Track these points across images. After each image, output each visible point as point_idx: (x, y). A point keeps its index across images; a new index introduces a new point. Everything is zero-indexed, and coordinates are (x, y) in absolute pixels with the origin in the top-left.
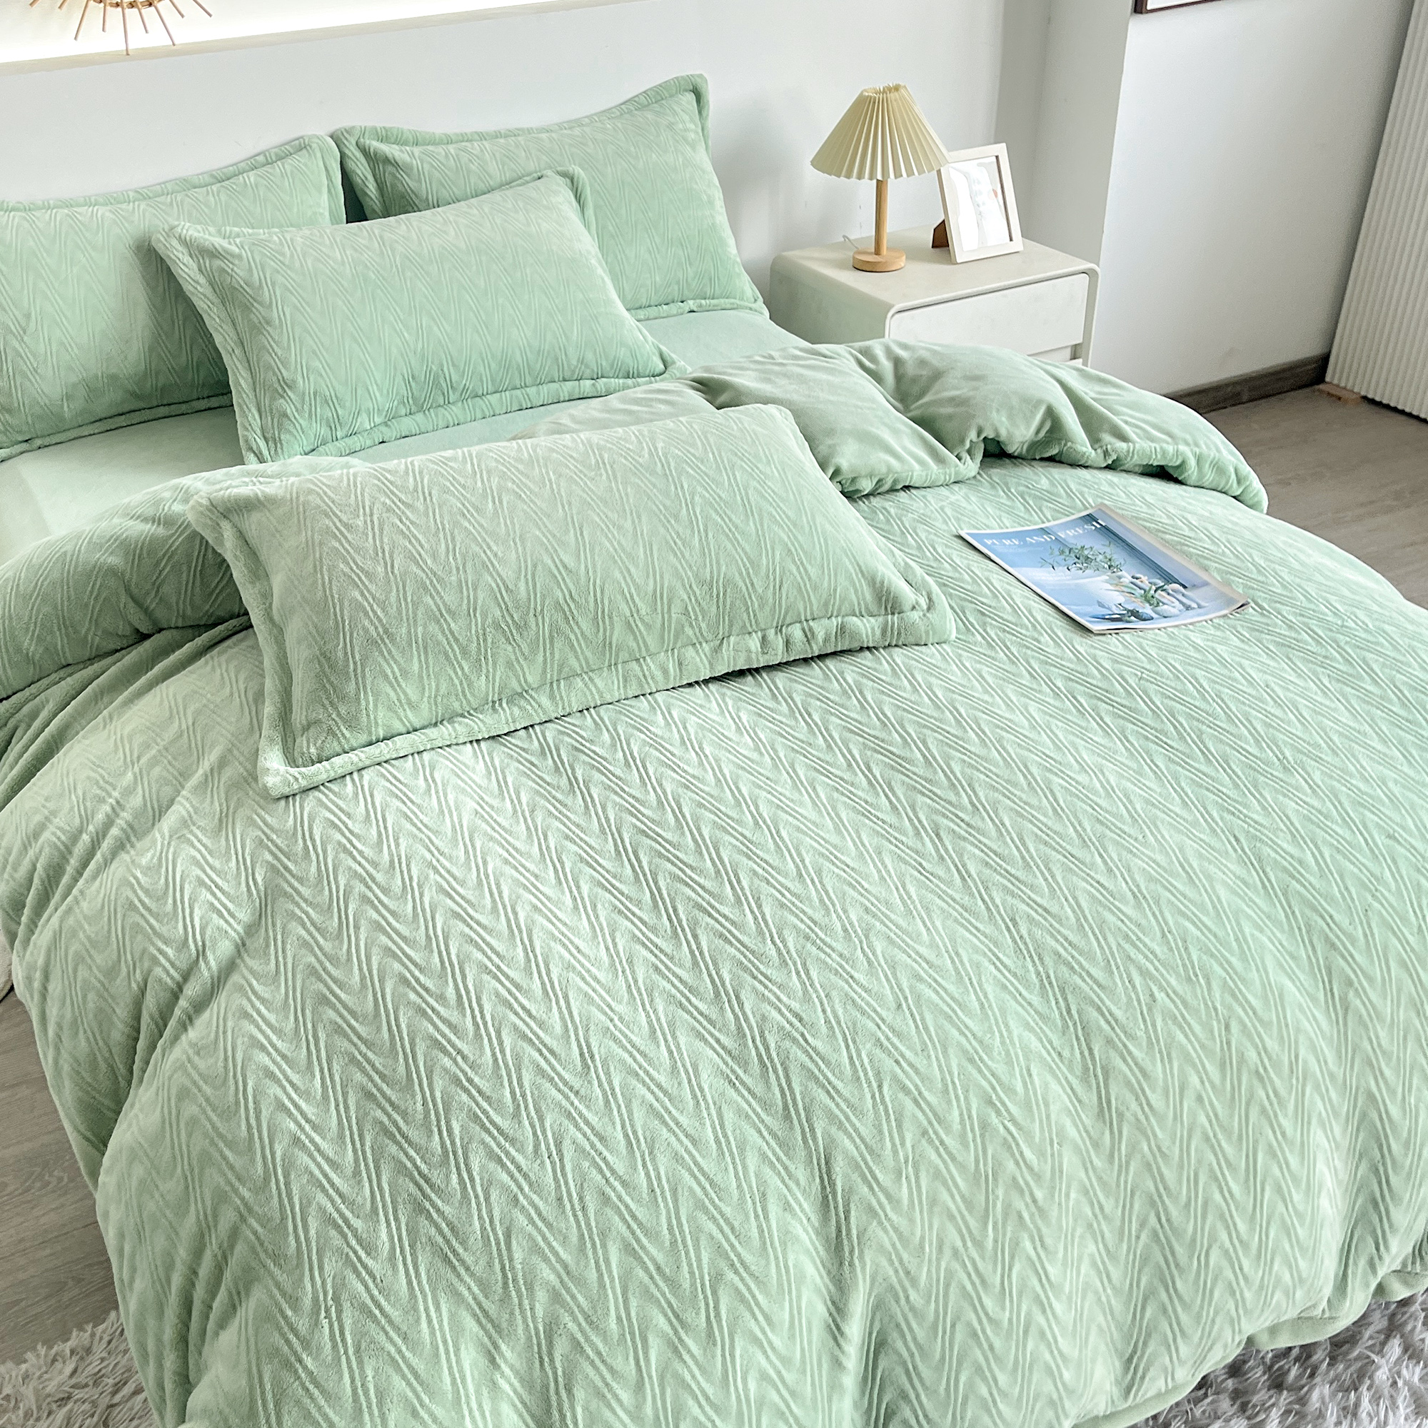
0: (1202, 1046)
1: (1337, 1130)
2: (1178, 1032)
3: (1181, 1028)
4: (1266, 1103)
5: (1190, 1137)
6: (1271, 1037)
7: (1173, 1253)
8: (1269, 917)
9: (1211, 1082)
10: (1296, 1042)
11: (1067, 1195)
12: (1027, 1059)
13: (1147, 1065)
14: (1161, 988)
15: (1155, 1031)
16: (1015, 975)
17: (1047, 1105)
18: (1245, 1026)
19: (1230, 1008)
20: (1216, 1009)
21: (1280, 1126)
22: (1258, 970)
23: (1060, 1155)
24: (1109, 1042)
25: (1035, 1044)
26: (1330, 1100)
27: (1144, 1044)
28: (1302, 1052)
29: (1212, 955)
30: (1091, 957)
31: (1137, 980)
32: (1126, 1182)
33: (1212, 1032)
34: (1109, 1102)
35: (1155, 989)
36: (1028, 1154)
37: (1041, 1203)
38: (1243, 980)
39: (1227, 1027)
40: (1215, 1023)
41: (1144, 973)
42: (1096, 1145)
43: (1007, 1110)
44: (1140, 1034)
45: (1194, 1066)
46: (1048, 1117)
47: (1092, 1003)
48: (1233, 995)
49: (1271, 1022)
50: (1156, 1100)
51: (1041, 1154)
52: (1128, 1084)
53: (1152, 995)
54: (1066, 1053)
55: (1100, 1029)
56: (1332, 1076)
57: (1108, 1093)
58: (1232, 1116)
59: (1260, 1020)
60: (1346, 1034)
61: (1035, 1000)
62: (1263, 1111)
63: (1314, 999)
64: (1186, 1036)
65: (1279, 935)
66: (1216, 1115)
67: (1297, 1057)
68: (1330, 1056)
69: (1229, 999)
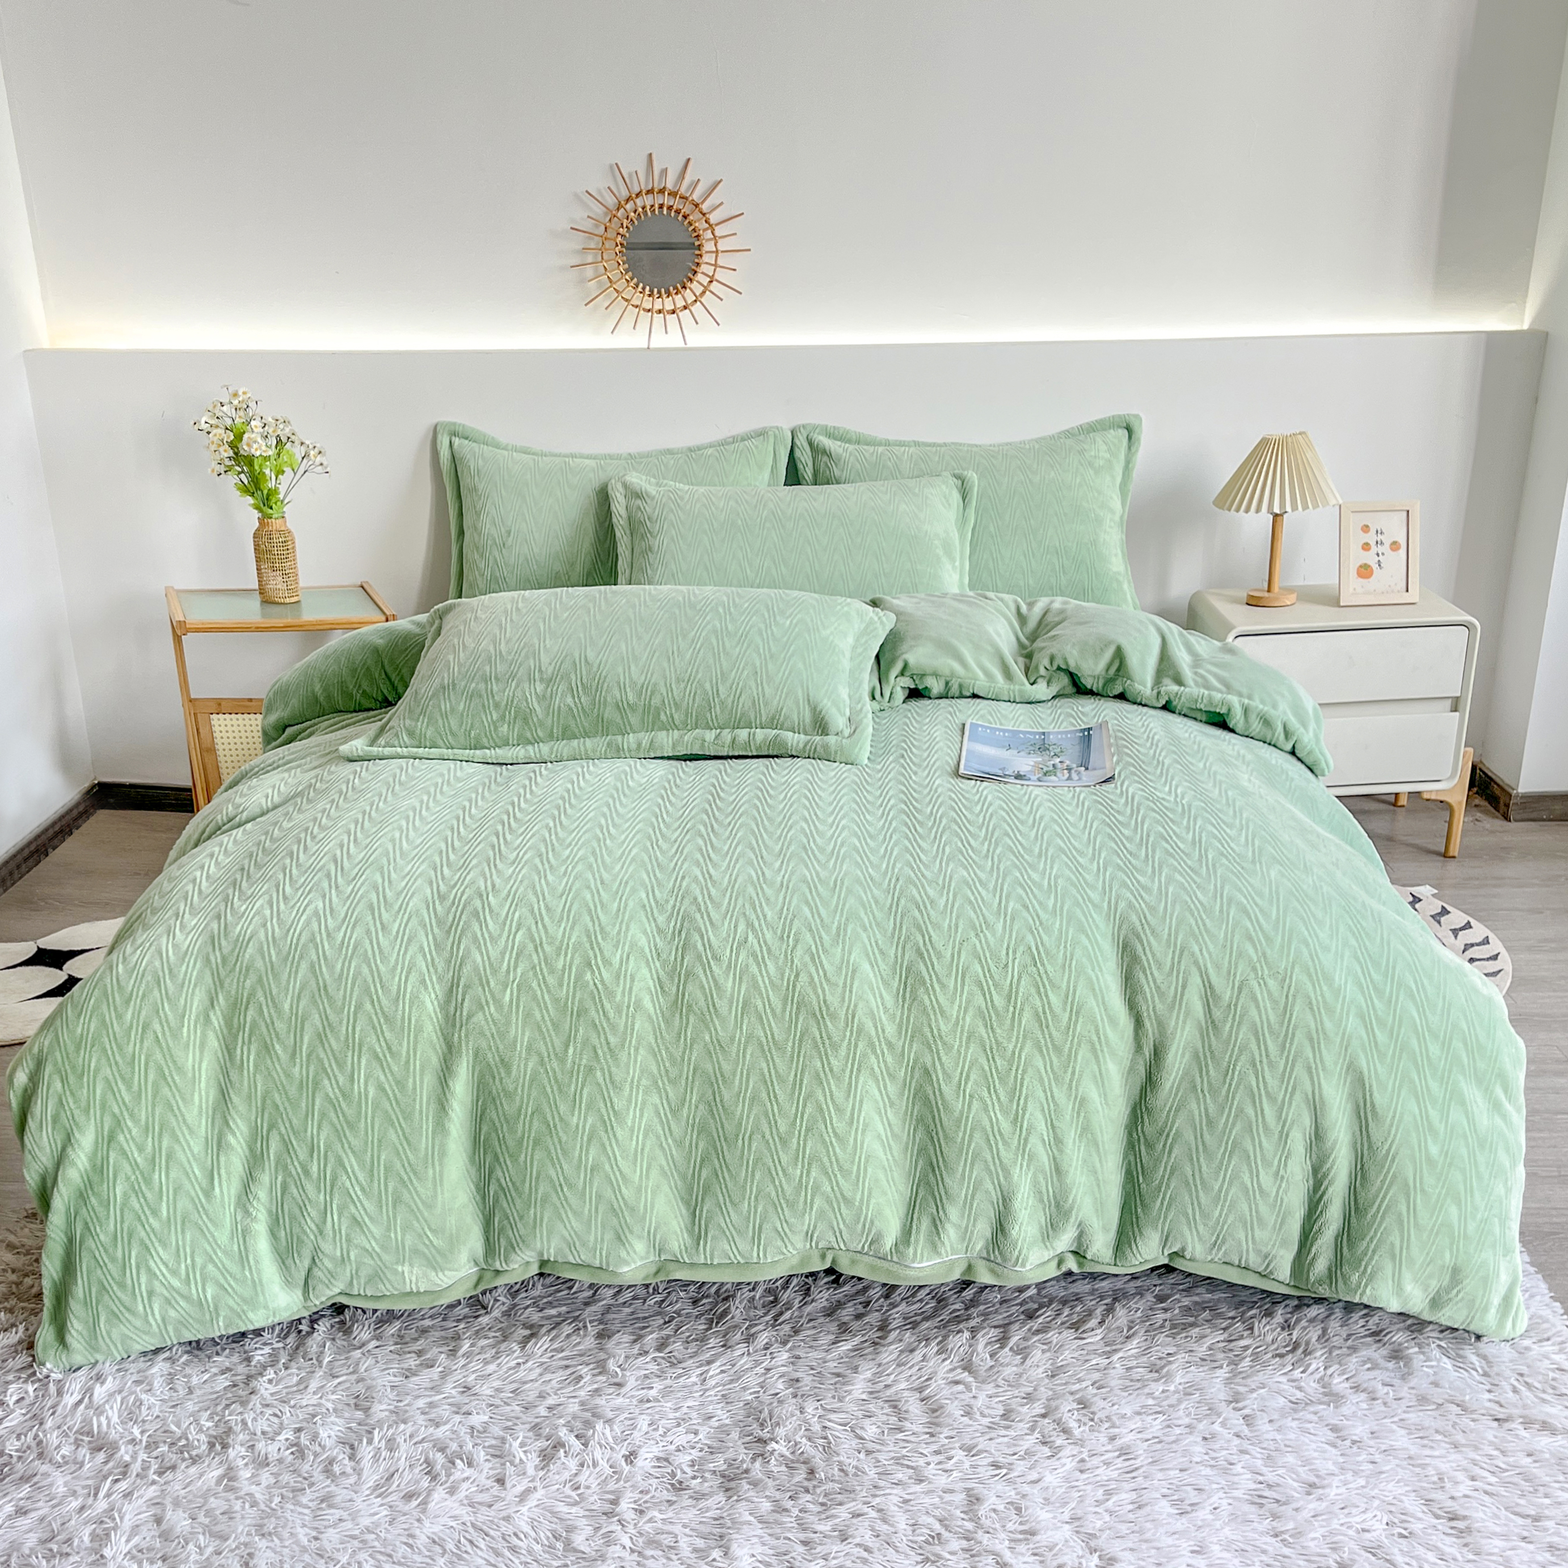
0: (771, 982)
1: (892, 1089)
2: (755, 966)
3: (758, 965)
4: (819, 1040)
5: (747, 1042)
6: (833, 994)
7: (723, 1128)
8: (878, 925)
9: (773, 1010)
10: (856, 1006)
11: (637, 1049)
12: (631, 947)
13: (721, 981)
14: (757, 937)
15: (737, 960)
16: (657, 902)
17: (633, 980)
18: (812, 979)
19: (805, 965)
20: (792, 962)
21: (829, 1063)
22: (843, 950)
23: (633, 1017)
24: (699, 957)
25: (643, 941)
26: (885, 1061)
27: (724, 966)
28: (859, 1013)
29: (811, 930)
30: (717, 906)
31: (742, 927)
32: (690, 1059)
33: (783, 975)
34: (683, 995)
35: (751, 937)
36: (607, 1006)
37: (612, 1045)
38: (825, 951)
39: (797, 975)
40: (787, 971)
41: (750, 925)
42: (667, 1022)
43: (600, 974)
44: (725, 960)
45: (761, 994)
46: (631, 988)
47: (699, 930)
48: (813, 959)
49: (837, 985)
50: (722, 1005)
51: (619, 1011)
52: (702, 987)
53: (746, 939)
54: (664, 956)
55: (695, 947)
56: (890, 1045)
57: (684, 988)
58: (787, 1040)
59: (827, 980)
60: (908, 1018)
61: (661, 919)
62: (816, 1046)
63: (886, 984)
64: (760, 971)
65: (879, 936)
66: (772, 1035)
67: (853, 1017)
68: (890, 1030)
69: (807, 958)
